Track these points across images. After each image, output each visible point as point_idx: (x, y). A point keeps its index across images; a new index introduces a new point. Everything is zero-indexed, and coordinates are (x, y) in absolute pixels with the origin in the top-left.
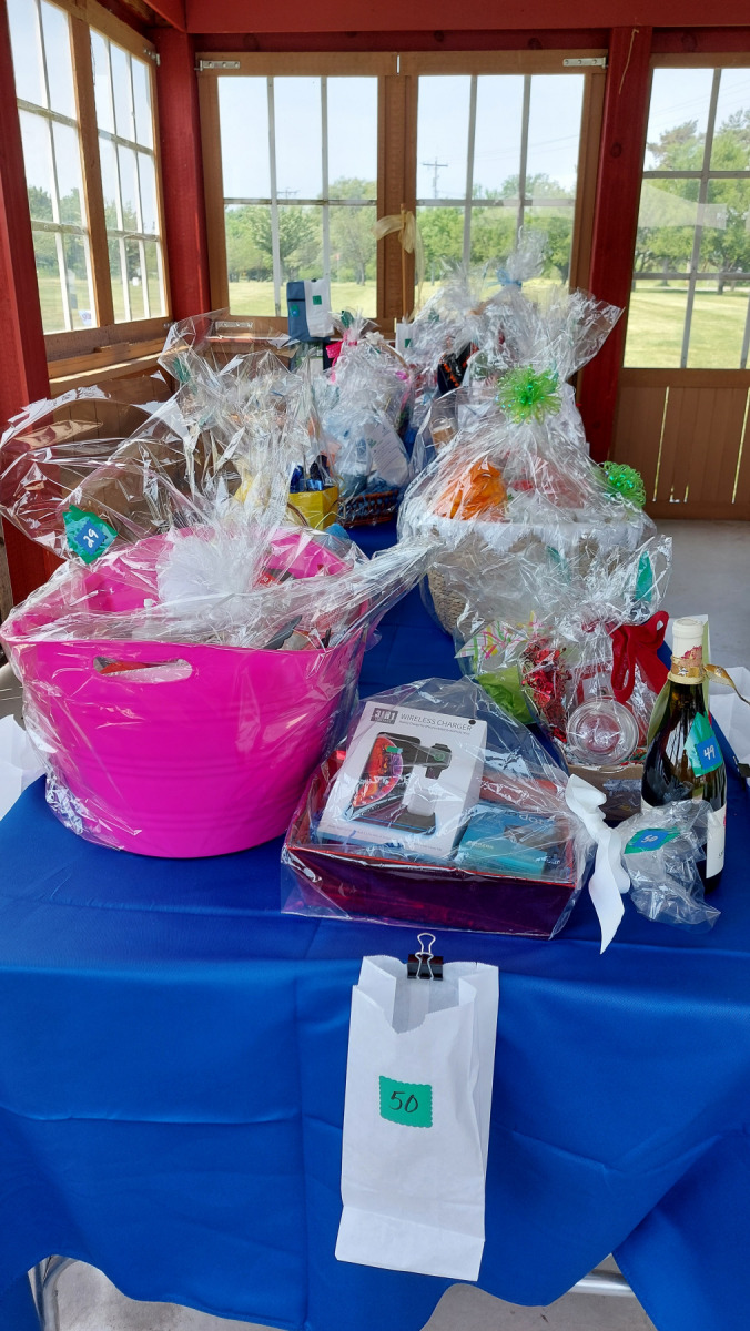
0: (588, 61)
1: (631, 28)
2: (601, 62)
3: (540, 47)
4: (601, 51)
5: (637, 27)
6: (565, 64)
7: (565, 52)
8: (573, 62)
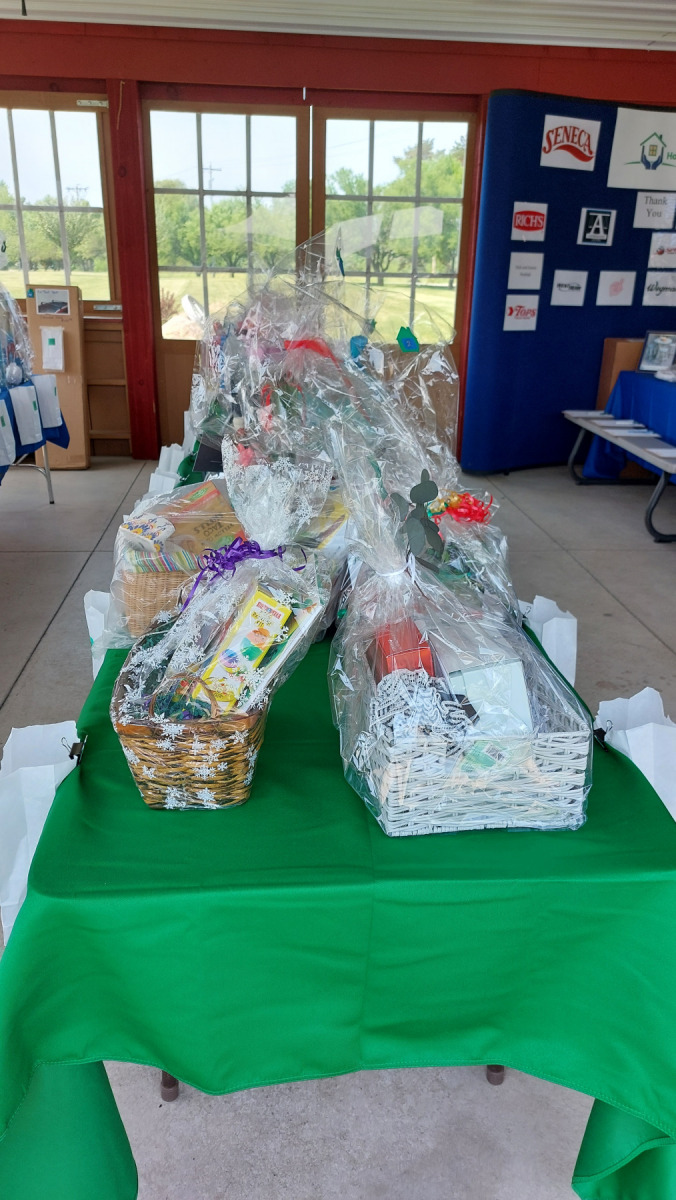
0: (96, 103)
1: (119, 80)
2: (105, 104)
3: (58, 90)
4: (106, 96)
5: (124, 81)
6: (78, 104)
7: (79, 94)
8: (85, 103)
